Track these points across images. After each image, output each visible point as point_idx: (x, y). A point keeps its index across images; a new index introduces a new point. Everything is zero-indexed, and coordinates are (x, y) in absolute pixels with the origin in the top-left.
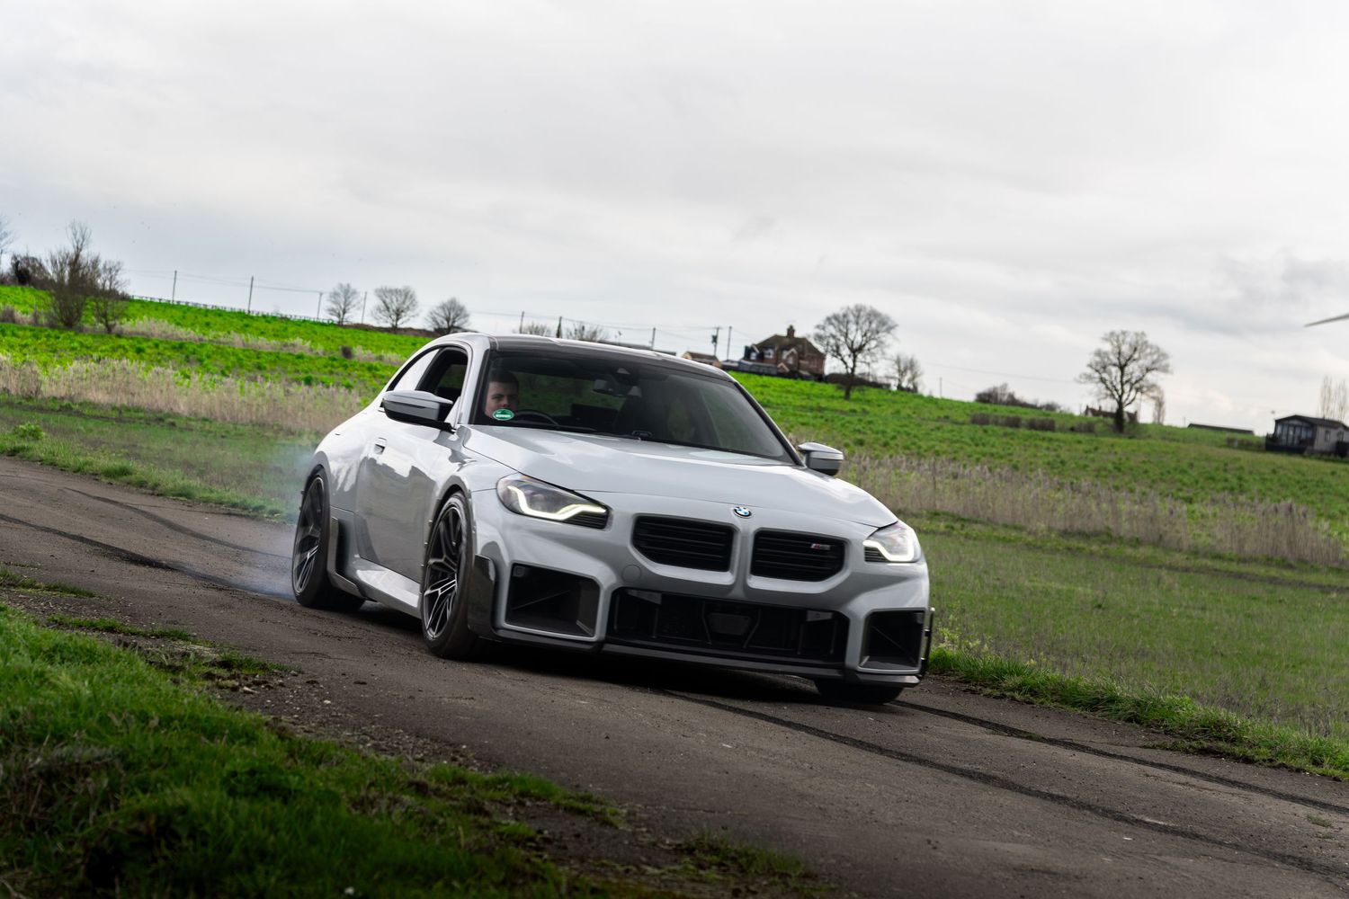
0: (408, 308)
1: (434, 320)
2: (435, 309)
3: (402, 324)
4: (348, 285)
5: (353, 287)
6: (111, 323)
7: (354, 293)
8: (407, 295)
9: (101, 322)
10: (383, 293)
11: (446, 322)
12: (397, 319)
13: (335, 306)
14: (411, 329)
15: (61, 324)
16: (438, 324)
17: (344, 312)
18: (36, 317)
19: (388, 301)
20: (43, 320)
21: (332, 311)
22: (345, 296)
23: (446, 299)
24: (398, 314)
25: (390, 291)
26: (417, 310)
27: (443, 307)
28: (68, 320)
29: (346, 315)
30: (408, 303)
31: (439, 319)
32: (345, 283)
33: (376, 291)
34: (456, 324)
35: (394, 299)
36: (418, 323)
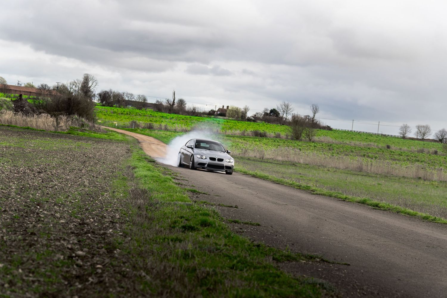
0: (427, 132)
1: (437, 136)
2: (437, 132)
3: (426, 137)
4: (406, 125)
5: (408, 125)
6: (311, 138)
7: (408, 127)
8: (427, 128)
9: (308, 138)
10: (418, 127)
11: (441, 137)
12: (424, 136)
13: (402, 132)
14: (429, 139)
15: (295, 138)
16: (438, 137)
17: (405, 134)
18: (287, 136)
19: (420, 130)
20: (289, 137)
21: (401, 133)
22: (405, 128)
23: (441, 129)
24: (424, 135)
25: (421, 127)
26: (431, 133)
27: (440, 131)
28: (297, 137)
29: (406, 135)
30: (427, 130)
31: (439, 136)
32: (405, 124)
33: (416, 126)
34: (445, 137)
35: (423, 129)
36: (431, 137)
